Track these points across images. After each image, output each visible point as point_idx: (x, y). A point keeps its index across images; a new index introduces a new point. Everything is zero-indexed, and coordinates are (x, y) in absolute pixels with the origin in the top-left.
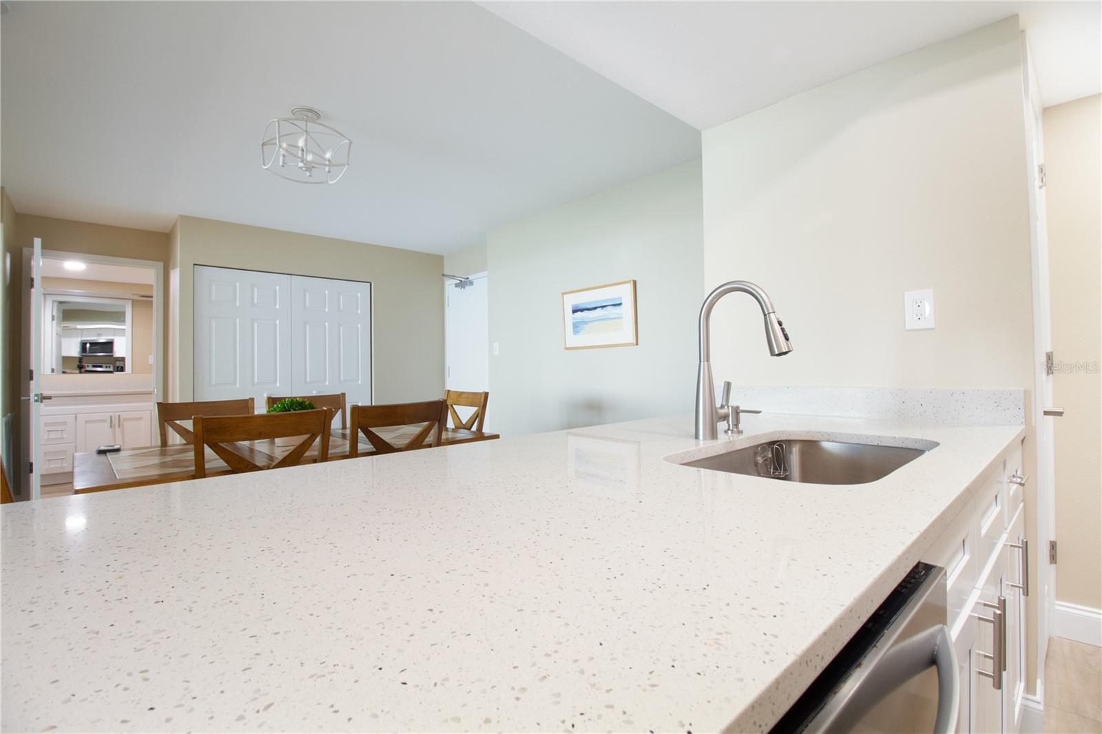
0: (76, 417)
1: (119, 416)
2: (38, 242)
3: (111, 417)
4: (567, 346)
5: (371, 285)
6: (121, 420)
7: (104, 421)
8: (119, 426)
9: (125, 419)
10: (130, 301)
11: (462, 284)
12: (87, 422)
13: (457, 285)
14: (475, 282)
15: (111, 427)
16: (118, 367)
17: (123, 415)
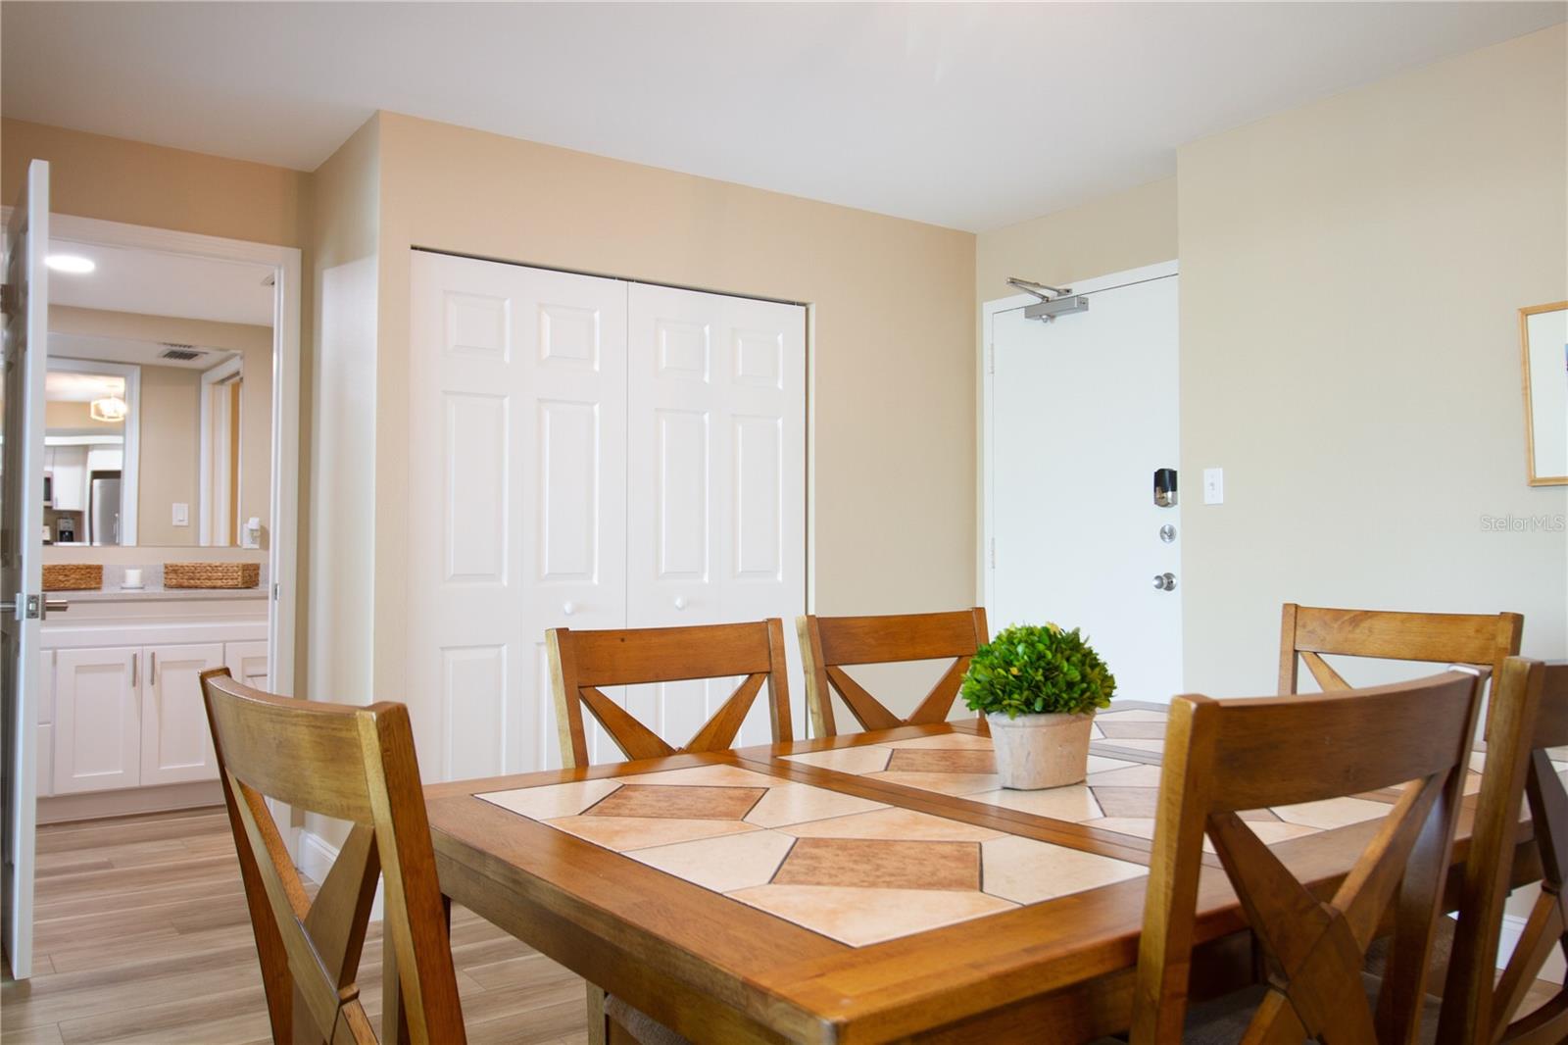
0: (55, 656)
1: (153, 655)
2: (39, 174)
3: (135, 656)
4: (1540, 475)
5: (807, 310)
6: (158, 667)
7: (117, 667)
8: (152, 682)
9: (167, 665)
10: (138, 368)
11: (1054, 304)
12: (80, 669)
13: (1031, 312)
14: (1092, 300)
15: (134, 685)
16: (62, 533)
17: (164, 654)
